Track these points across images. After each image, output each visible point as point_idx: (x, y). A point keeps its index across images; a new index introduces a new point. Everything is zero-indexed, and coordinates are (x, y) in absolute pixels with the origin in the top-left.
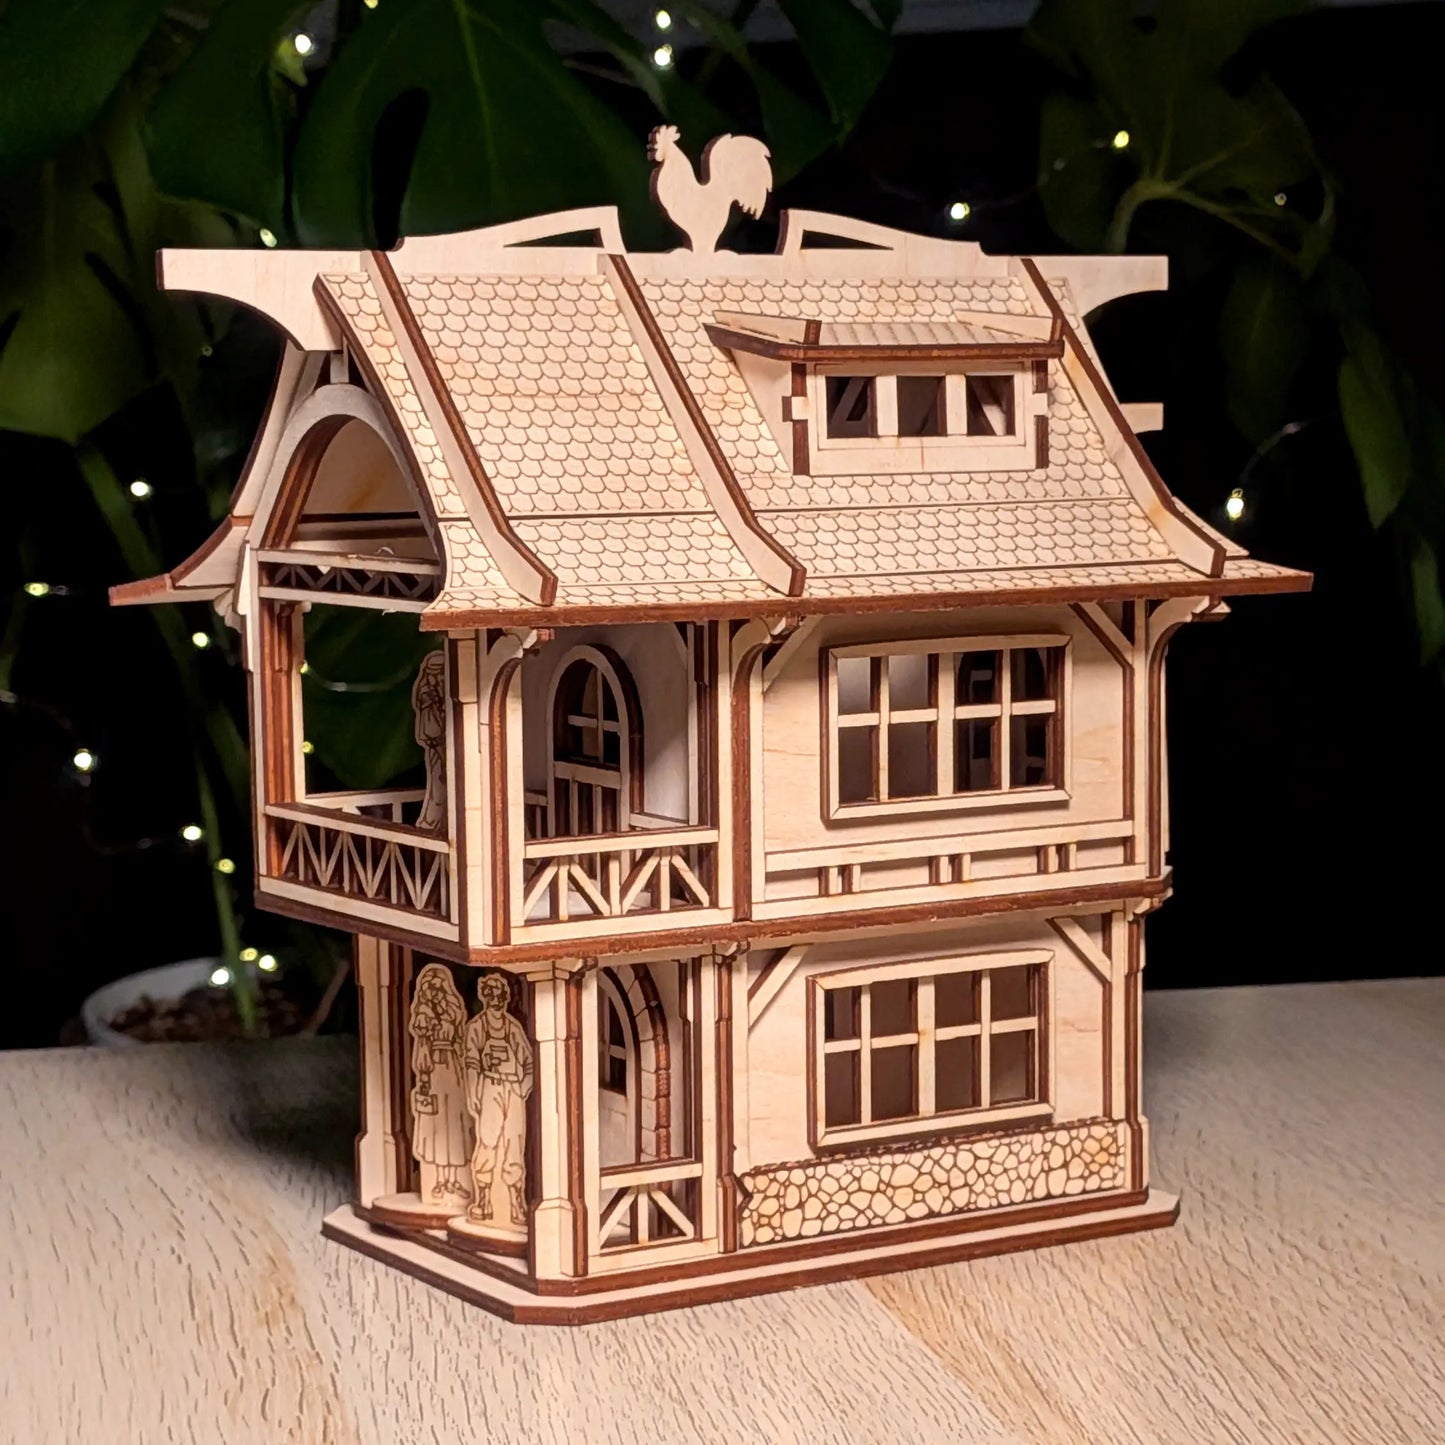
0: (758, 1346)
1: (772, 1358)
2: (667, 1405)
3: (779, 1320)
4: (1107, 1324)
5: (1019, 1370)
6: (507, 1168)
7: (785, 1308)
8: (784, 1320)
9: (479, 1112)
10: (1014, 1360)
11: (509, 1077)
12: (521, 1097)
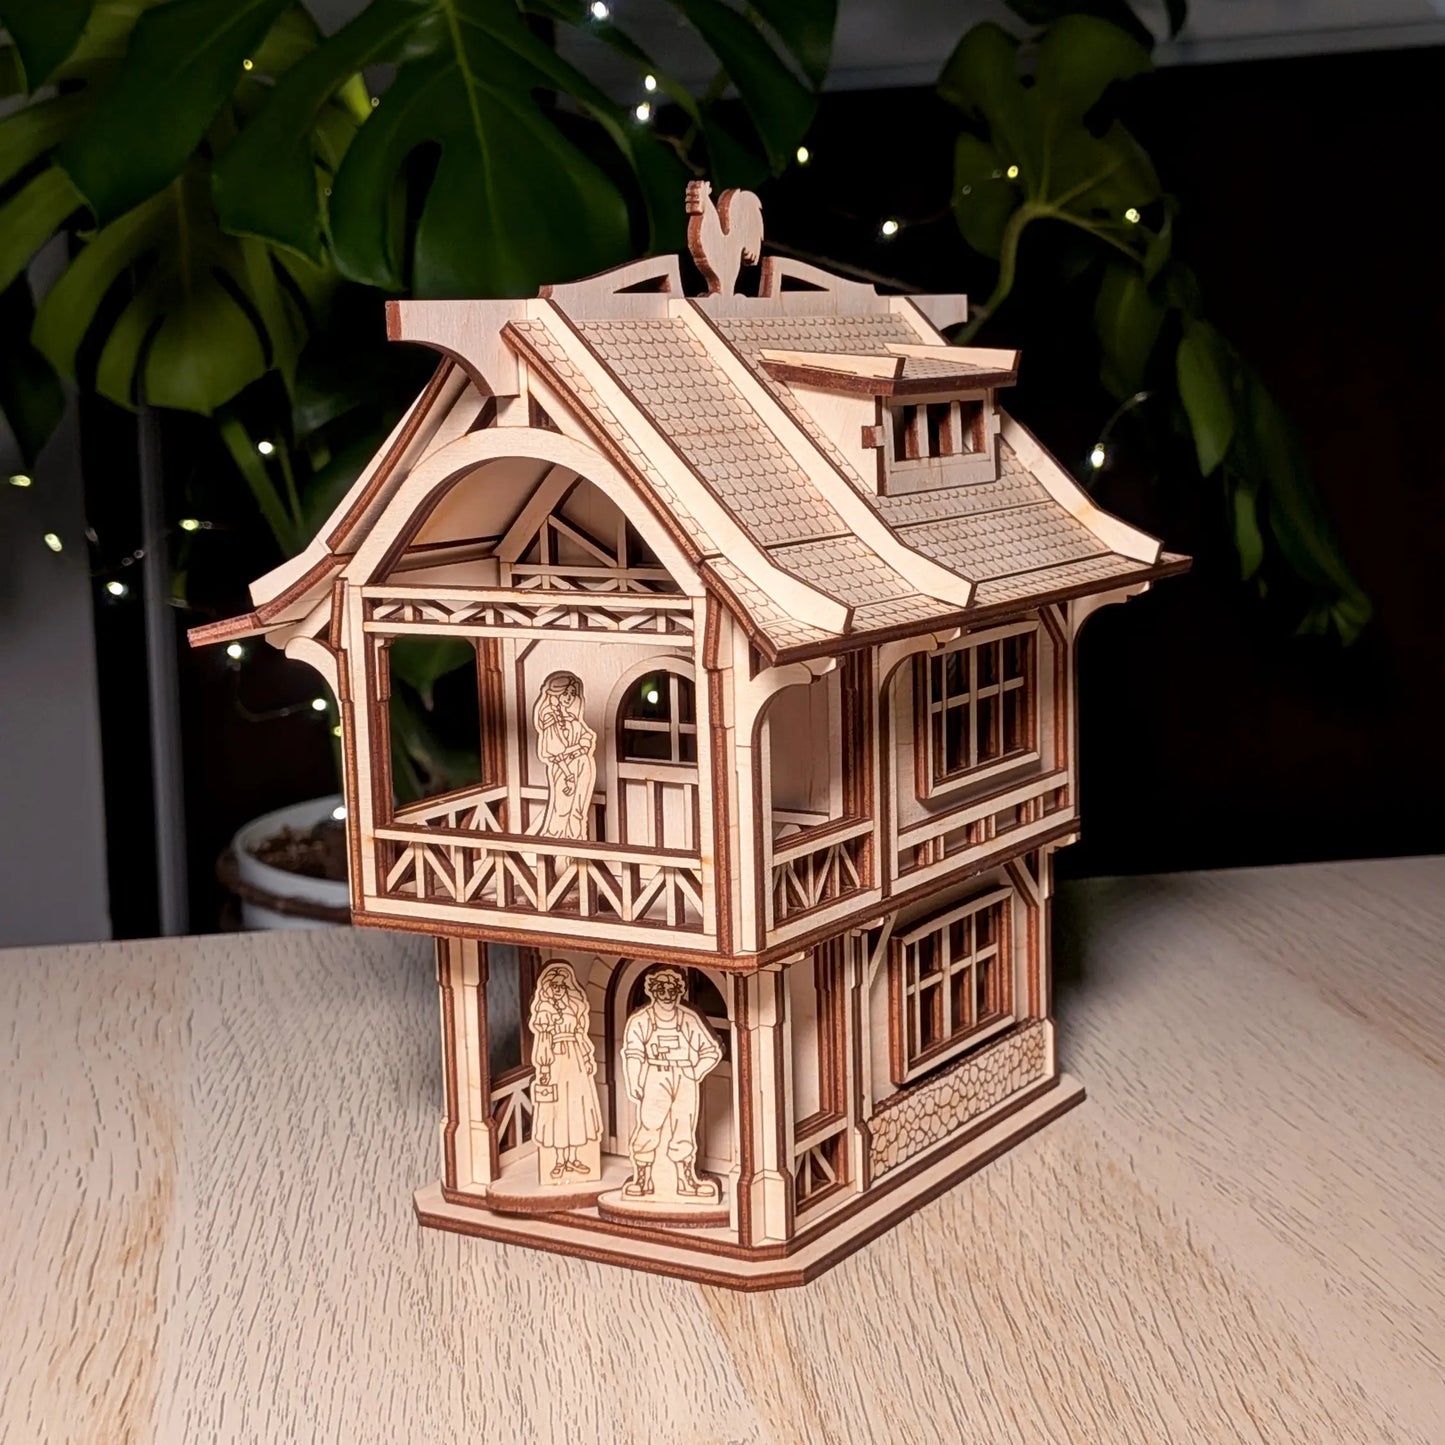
6: (673, 1145)
9: (641, 1098)
11: (680, 1063)
12: (695, 1080)
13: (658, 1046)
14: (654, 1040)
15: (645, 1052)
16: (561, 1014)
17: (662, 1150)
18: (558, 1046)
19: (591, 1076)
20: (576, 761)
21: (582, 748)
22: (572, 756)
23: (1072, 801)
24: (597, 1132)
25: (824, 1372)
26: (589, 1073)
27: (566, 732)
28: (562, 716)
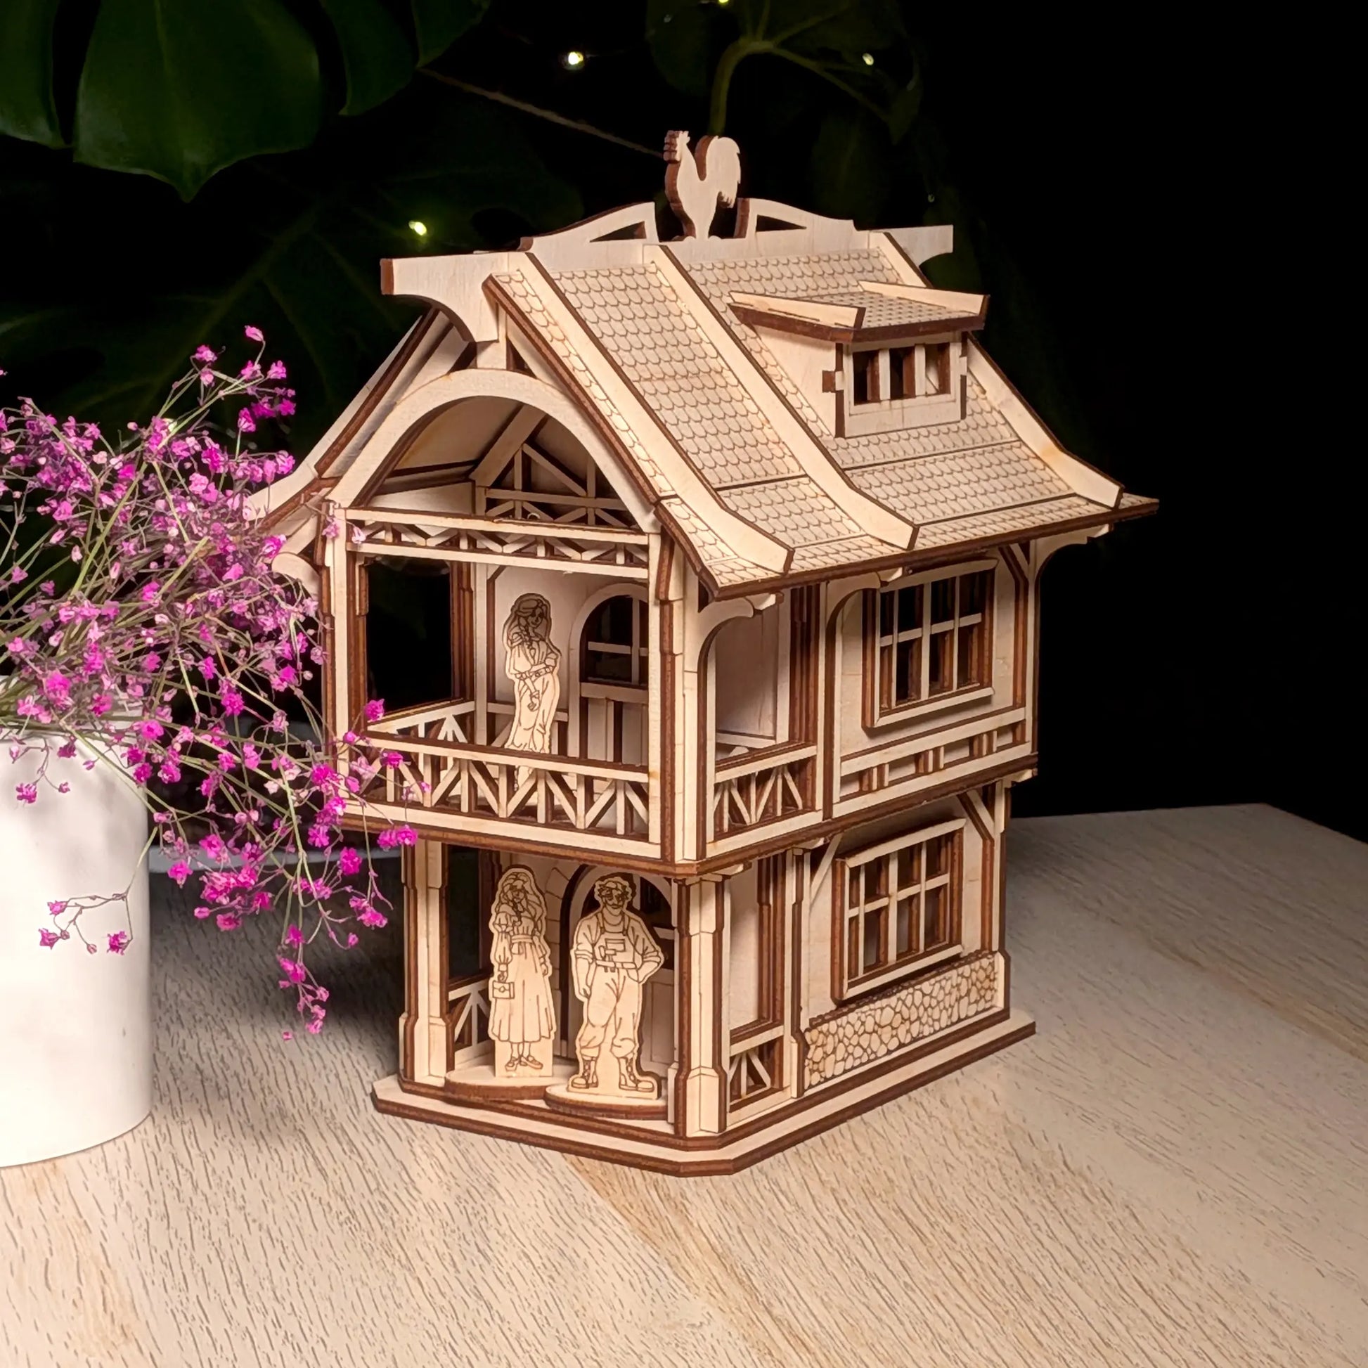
0: (470, 1211)
1: (483, 1223)
2: (397, 1270)
3: (485, 1183)
4: (768, 1187)
5: (696, 1233)
6: (617, 1042)
7: (488, 1171)
8: (489, 1184)
9: (588, 997)
10: (691, 1224)
11: (625, 965)
12: (638, 981)
13: (605, 948)
14: (602, 942)
15: (593, 953)
16: (520, 918)
18: (515, 947)
19: (547, 978)
20: (541, 679)
21: (548, 666)
22: (537, 674)
23: (1029, 735)
24: (550, 1031)
25: (755, 1270)
26: (544, 974)
27: (533, 651)
28: (530, 637)
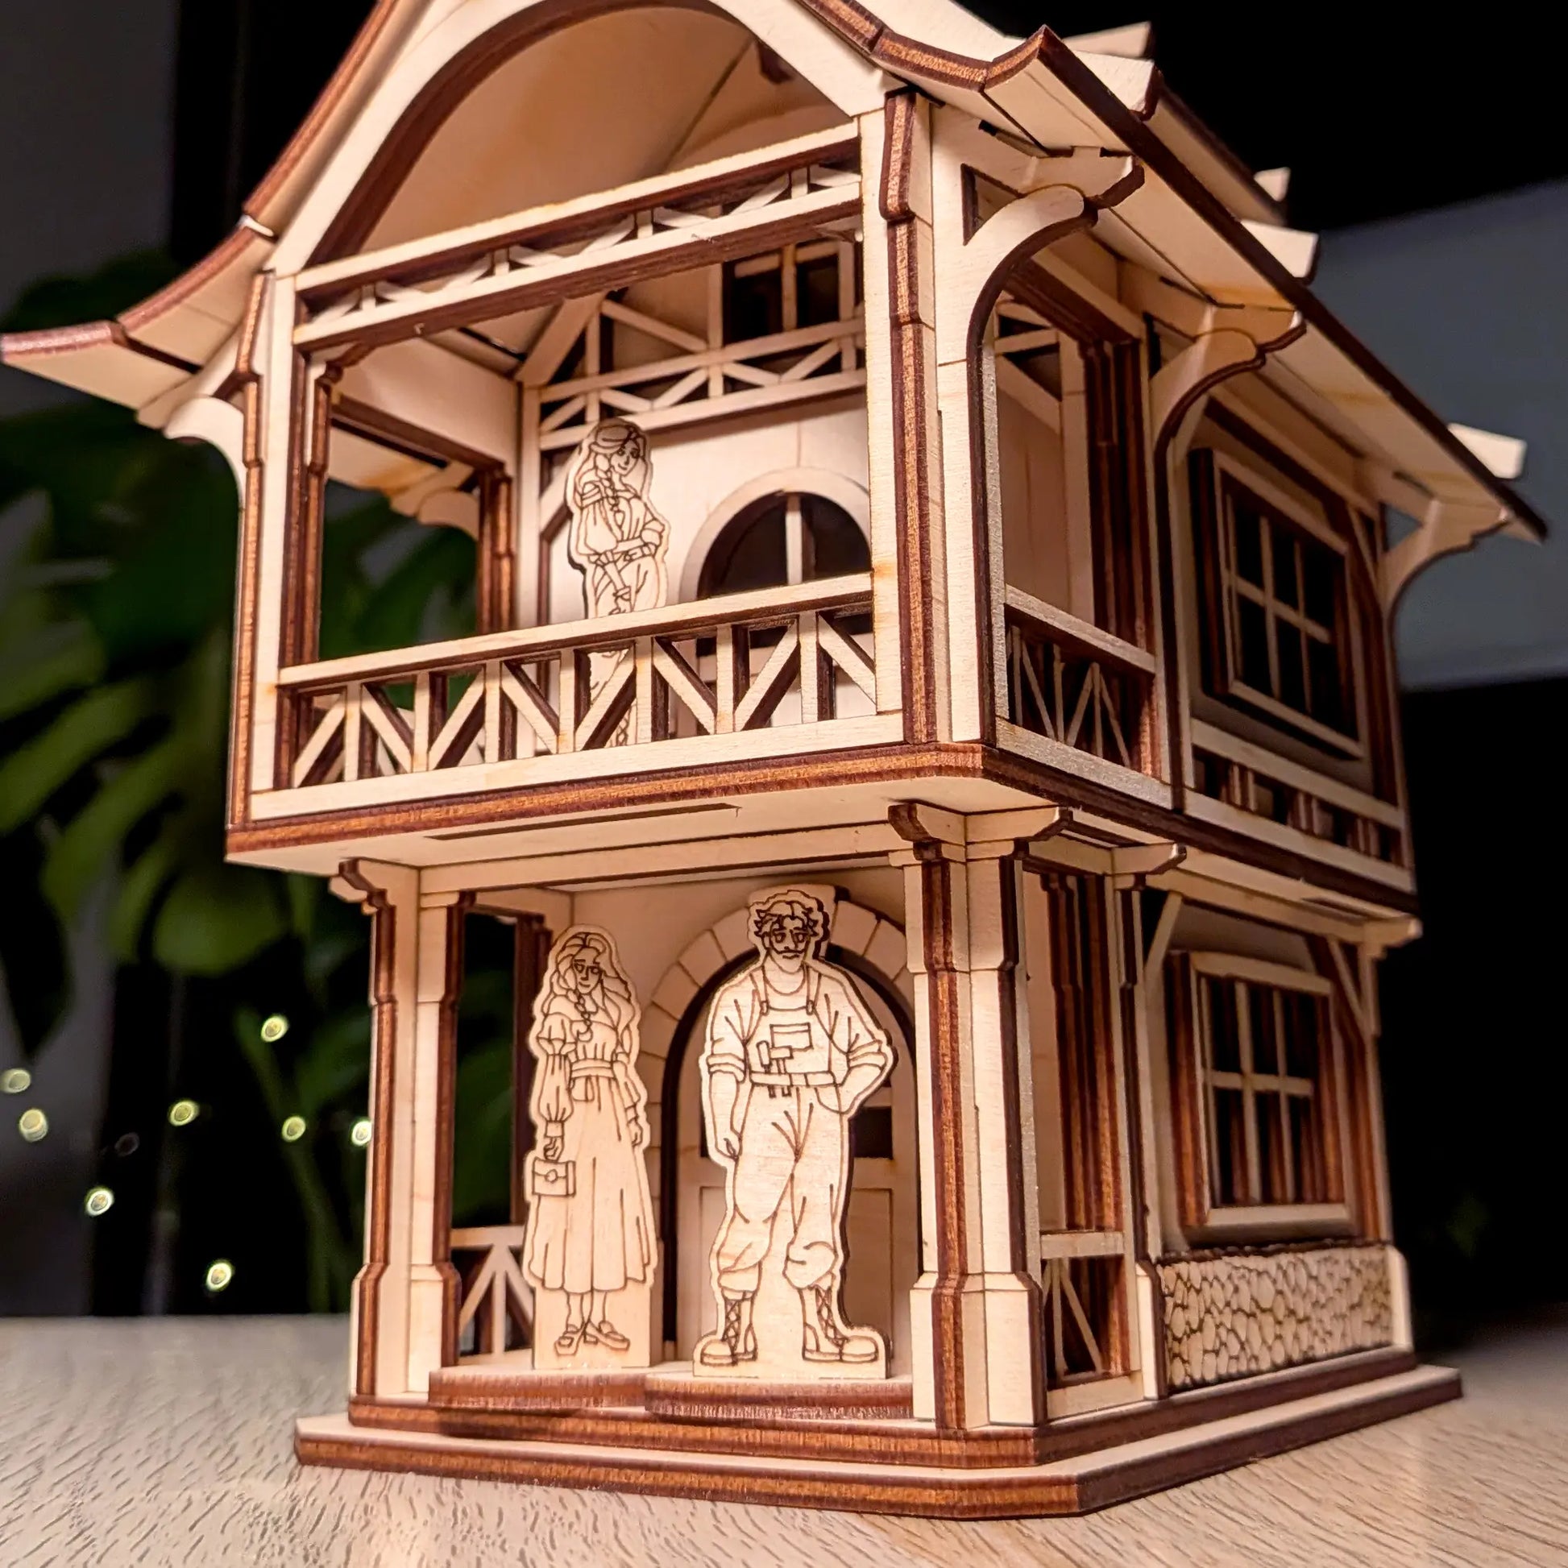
13: (771, 1047)
14: (763, 1034)
15: (745, 1060)
16: (589, 1026)
17: (774, 1266)
